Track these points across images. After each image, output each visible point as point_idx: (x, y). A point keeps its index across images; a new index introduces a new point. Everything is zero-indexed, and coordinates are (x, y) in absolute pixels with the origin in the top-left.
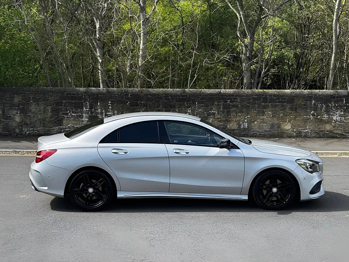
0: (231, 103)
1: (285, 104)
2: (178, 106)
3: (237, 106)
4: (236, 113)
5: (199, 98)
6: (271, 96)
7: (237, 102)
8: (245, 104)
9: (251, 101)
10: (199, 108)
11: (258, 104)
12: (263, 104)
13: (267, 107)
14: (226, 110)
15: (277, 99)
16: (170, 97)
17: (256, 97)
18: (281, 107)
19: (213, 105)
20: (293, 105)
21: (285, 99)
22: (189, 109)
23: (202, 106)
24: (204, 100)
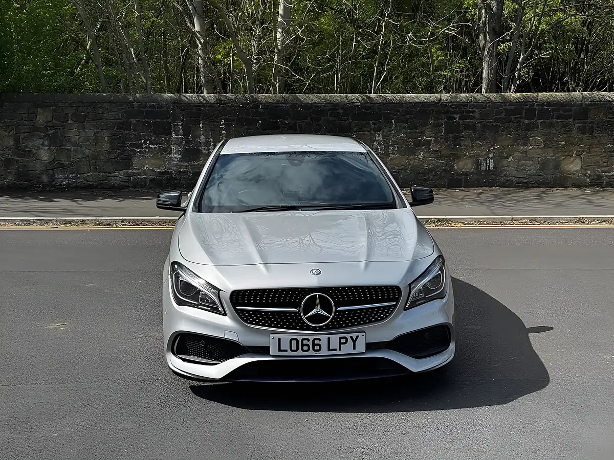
0: (461, 122)
1: (571, 120)
2: (355, 129)
3: (474, 127)
4: (472, 140)
5: (399, 111)
6: (543, 104)
7: (474, 117)
8: (490, 122)
9: (503, 116)
10: (399, 131)
11: (517, 123)
12: (526, 121)
13: (534, 128)
14: (451, 135)
15: (553, 111)
16: (341, 111)
17: (513, 107)
18: (563, 127)
19: (425, 125)
20: (586, 123)
21: (571, 110)
22: (379, 135)
23: (404, 128)
24: (408, 116)
